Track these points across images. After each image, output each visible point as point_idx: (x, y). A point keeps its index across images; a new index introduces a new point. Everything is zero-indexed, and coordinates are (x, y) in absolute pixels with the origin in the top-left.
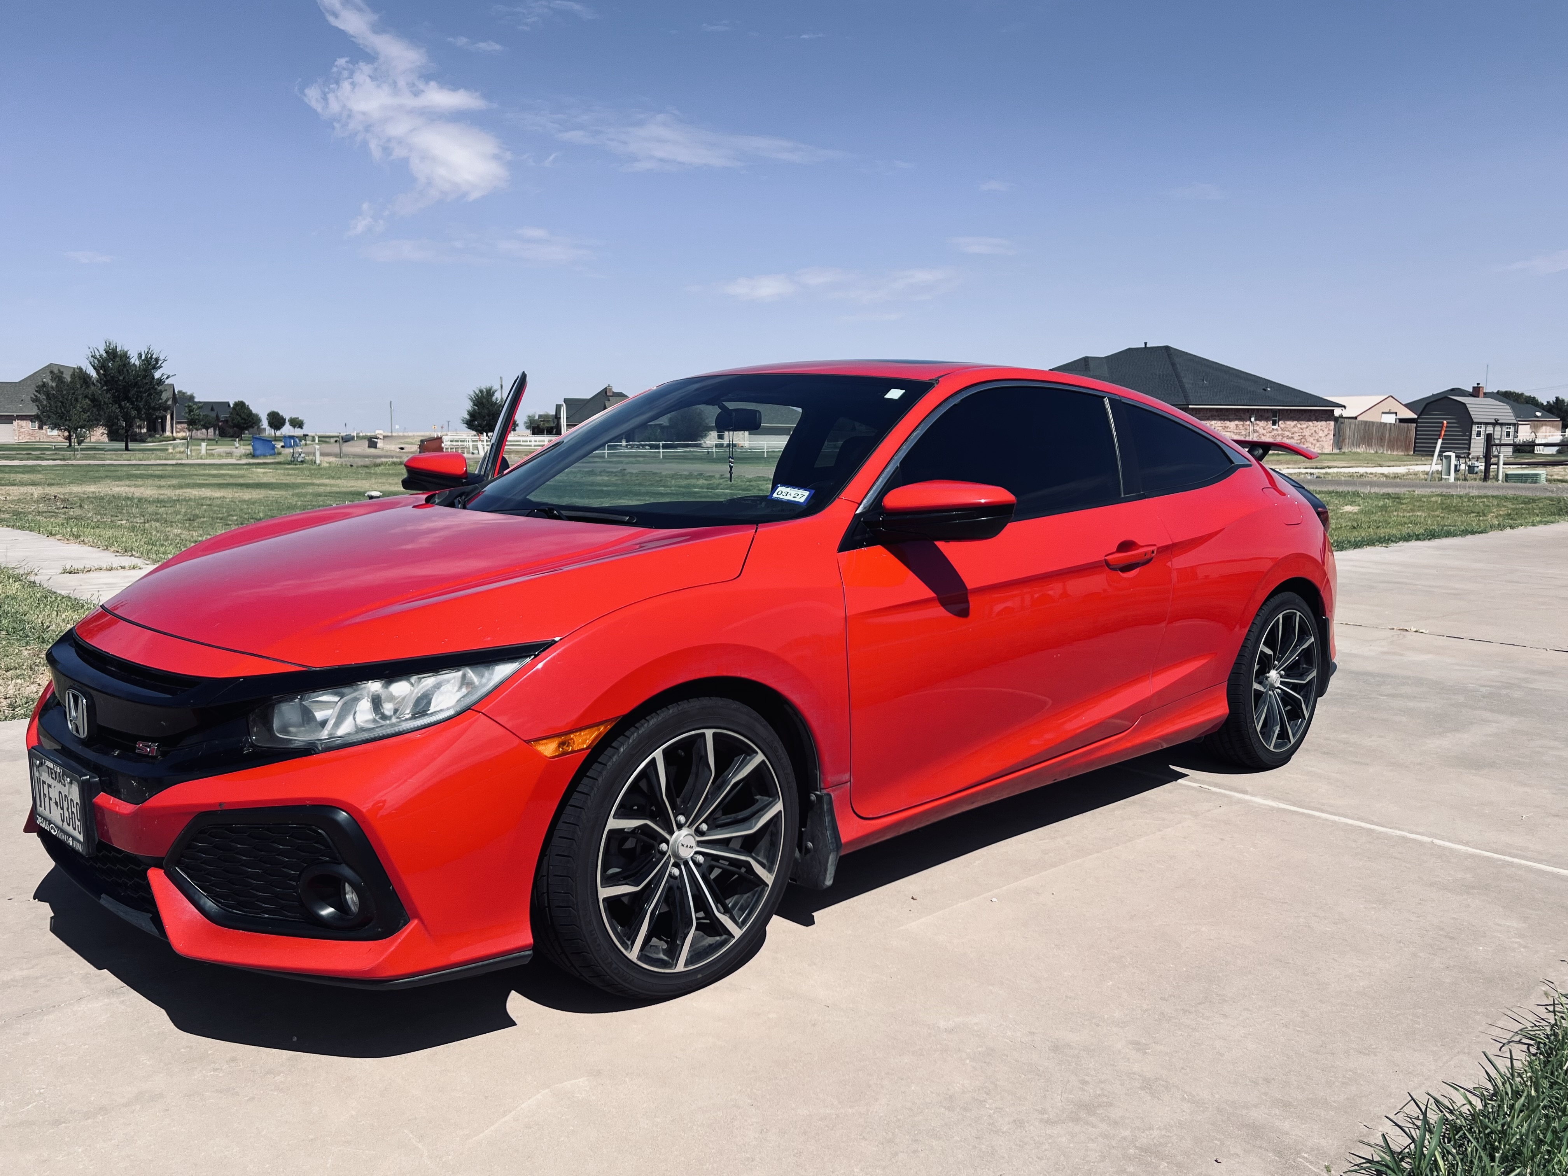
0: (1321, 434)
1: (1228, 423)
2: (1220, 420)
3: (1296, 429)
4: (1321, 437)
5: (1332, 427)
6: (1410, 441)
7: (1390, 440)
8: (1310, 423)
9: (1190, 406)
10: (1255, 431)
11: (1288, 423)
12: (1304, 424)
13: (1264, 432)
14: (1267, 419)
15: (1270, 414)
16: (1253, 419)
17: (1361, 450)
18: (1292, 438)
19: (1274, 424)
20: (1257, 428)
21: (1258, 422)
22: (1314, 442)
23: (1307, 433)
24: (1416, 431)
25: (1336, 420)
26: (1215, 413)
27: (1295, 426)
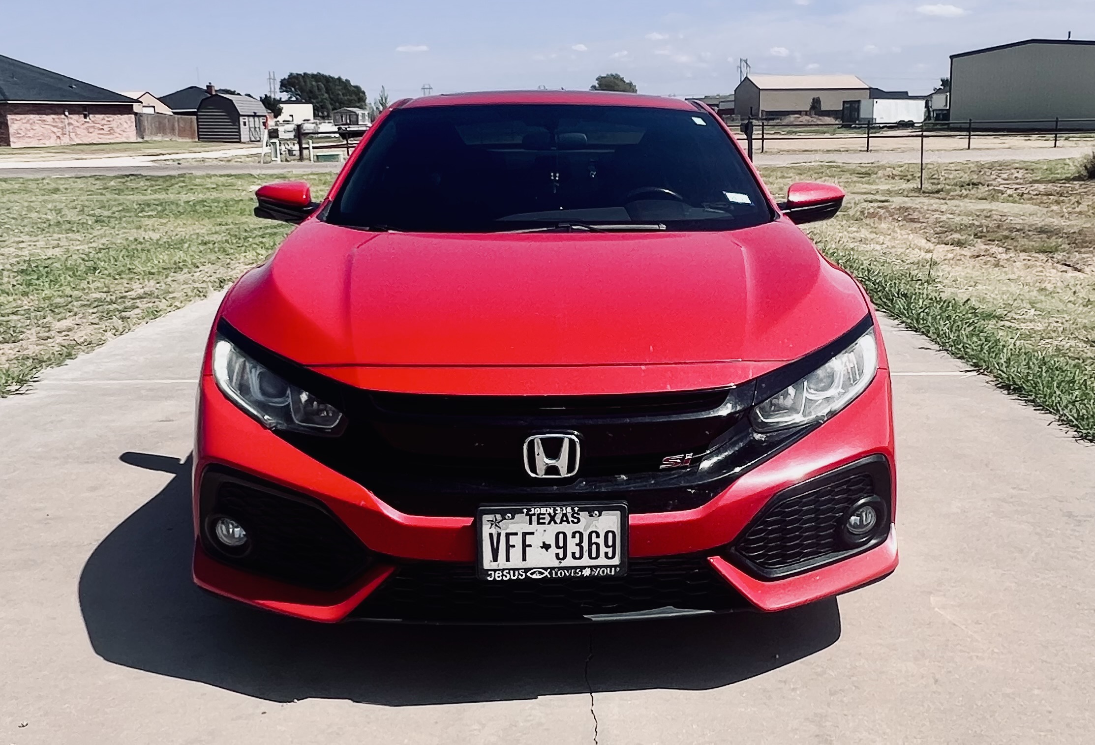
0: (125, 125)
1: (44, 117)
2: (38, 114)
3: (104, 122)
4: (126, 128)
5: (133, 120)
6: (194, 131)
7: (179, 130)
8: (115, 116)
9: (9, 102)
10: (70, 124)
11: (97, 116)
12: (112, 117)
13: (78, 124)
14: (79, 113)
15: (81, 109)
16: (67, 113)
17: (158, 138)
18: (103, 129)
19: (85, 117)
20: (71, 121)
21: (71, 116)
22: (121, 132)
23: (114, 125)
24: (198, 122)
25: (136, 114)
26: (31, 108)
27: (103, 119)
